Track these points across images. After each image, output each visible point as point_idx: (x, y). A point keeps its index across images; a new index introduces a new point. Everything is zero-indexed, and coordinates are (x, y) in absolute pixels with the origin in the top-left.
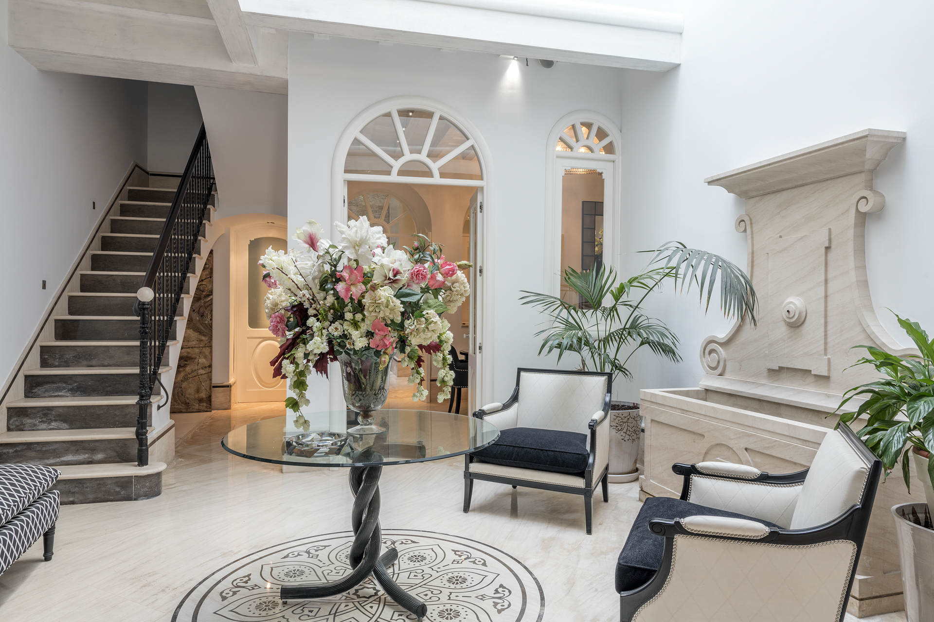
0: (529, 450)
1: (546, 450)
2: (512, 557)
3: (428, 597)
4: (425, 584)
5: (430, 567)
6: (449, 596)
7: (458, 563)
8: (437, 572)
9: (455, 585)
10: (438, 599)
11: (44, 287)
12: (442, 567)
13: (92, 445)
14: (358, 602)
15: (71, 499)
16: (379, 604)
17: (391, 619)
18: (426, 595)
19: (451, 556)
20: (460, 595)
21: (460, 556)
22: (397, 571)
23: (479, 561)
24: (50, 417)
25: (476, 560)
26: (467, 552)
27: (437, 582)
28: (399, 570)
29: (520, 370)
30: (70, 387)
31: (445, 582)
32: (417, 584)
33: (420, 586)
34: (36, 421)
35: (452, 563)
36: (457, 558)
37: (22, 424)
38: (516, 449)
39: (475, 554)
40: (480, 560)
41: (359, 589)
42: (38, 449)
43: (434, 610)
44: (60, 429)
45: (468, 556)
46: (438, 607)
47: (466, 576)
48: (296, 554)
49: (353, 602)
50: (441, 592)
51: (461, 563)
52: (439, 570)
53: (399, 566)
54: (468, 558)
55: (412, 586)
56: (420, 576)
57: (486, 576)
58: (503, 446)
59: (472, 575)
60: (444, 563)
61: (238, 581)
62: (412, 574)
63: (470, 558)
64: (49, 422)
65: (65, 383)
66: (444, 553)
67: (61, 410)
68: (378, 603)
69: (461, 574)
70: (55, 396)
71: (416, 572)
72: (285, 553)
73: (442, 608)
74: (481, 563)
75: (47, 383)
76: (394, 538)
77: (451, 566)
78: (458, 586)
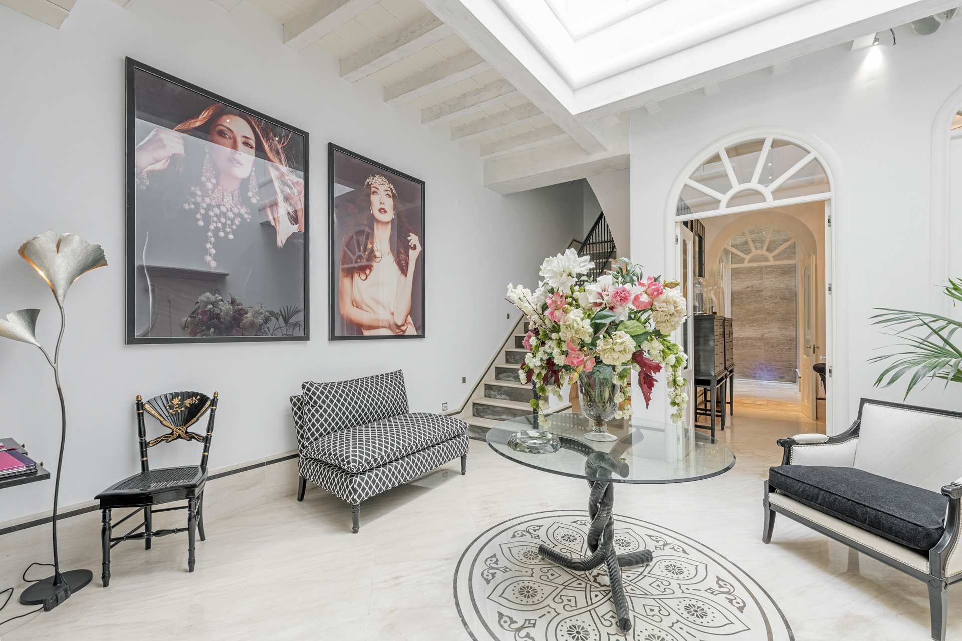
0: (840, 498)
1: (865, 506)
2: (783, 617)
3: (652, 613)
4: (659, 599)
5: (679, 584)
6: (673, 623)
7: (712, 593)
8: (683, 592)
9: (689, 615)
10: (660, 620)
11: (508, 318)
12: (691, 590)
13: (514, 411)
14: (591, 585)
15: (500, 441)
16: (605, 596)
17: (602, 617)
18: (652, 610)
19: (711, 582)
20: (686, 629)
21: (720, 587)
22: (645, 573)
23: (737, 603)
24: (502, 392)
25: (736, 599)
26: (731, 586)
27: (673, 603)
28: (648, 573)
29: (863, 401)
30: (514, 375)
31: (682, 607)
32: (653, 595)
33: (654, 599)
34: (496, 393)
35: (706, 591)
36: (716, 587)
37: (490, 394)
38: (822, 492)
39: (740, 592)
40: (740, 601)
41: (602, 575)
42: (492, 409)
43: (646, 630)
44: (506, 399)
45: (730, 590)
46: (653, 630)
47: (709, 612)
48: (583, 522)
49: (587, 583)
50: (669, 614)
51: (716, 595)
52: (685, 591)
53: (652, 569)
54: (728, 593)
55: (647, 595)
56: (662, 587)
57: (732, 623)
58: (807, 485)
59: (717, 614)
60: (695, 587)
61: (532, 527)
62: (657, 583)
63: (730, 594)
64: (501, 394)
65: (512, 373)
66: (706, 576)
67: (506, 389)
68: (605, 594)
69: (706, 607)
70: (508, 380)
71: (662, 583)
72: (576, 518)
73: (656, 632)
74: (738, 605)
75: (505, 372)
76: (669, 540)
77: (703, 593)
78: (692, 618)
